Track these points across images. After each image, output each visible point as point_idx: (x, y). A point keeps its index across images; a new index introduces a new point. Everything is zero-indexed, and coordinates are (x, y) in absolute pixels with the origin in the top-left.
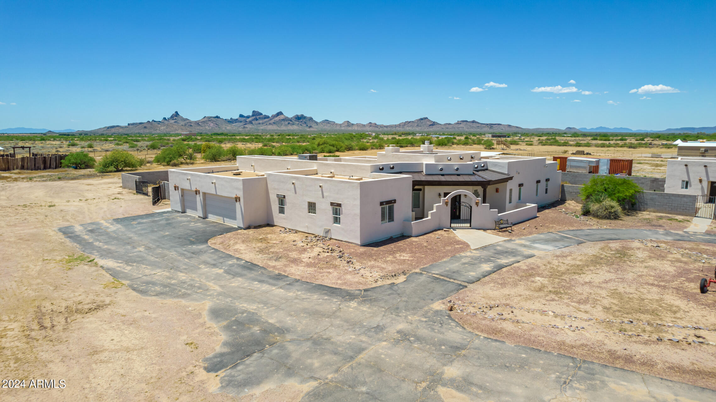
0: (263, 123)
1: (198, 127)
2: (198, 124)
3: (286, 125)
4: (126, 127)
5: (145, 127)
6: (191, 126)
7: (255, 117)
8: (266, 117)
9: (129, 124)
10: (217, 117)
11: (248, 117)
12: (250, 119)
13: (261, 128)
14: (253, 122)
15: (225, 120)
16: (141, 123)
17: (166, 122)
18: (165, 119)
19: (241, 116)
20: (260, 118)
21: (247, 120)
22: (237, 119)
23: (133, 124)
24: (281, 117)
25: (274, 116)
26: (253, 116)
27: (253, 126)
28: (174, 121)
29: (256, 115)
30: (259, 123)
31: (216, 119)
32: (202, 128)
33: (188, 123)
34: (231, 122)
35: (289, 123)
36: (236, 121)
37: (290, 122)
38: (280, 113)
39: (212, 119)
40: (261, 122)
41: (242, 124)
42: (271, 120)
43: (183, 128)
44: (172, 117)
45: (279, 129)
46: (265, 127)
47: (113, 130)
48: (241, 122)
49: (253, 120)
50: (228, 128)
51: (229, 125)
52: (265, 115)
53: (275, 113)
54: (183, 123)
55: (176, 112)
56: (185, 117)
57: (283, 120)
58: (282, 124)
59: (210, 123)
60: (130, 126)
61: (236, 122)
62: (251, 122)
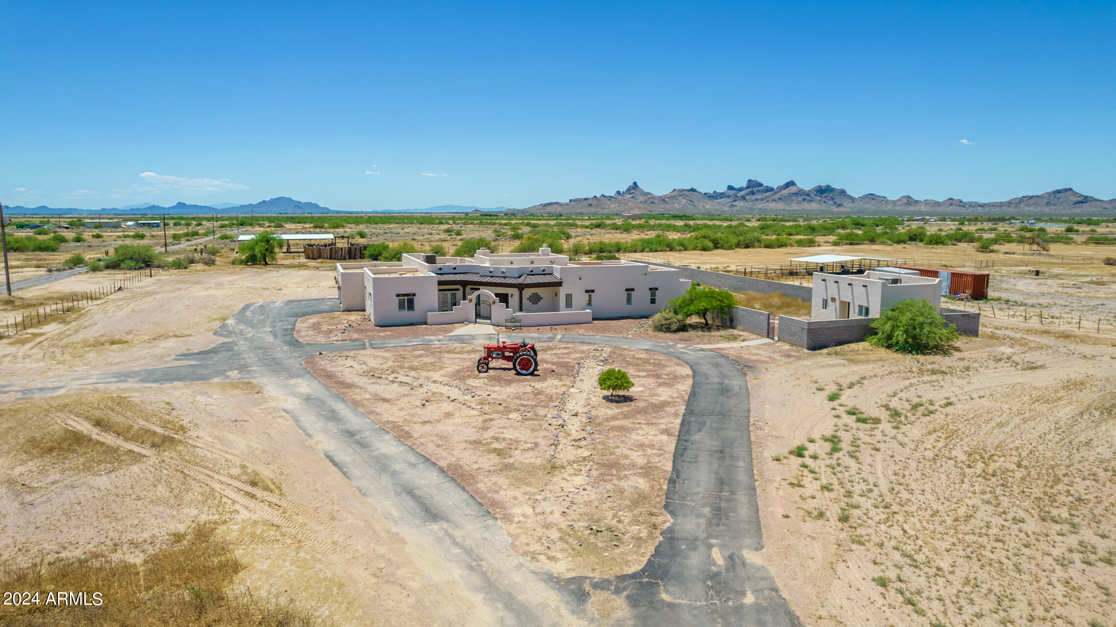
0: (762, 200)
1: (663, 205)
2: (664, 200)
3: (799, 203)
4: (567, 204)
5: (590, 205)
6: (653, 203)
7: (750, 189)
8: (769, 189)
9: (570, 201)
10: (693, 190)
11: (741, 189)
12: (743, 193)
13: (759, 206)
14: (747, 197)
15: (705, 194)
16: (586, 199)
17: (619, 197)
18: (618, 192)
19: (730, 188)
20: (758, 191)
21: (739, 195)
22: (723, 193)
23: (576, 200)
24: (793, 189)
25: (781, 189)
26: (748, 187)
27: (747, 204)
28: (631, 196)
29: (754, 186)
30: (757, 200)
31: (691, 192)
32: (668, 206)
33: (650, 199)
34: (713, 197)
35: (804, 199)
36: (722, 195)
37: (806, 197)
38: (791, 184)
39: (685, 192)
40: (759, 196)
41: (730, 200)
42: (775, 194)
43: (641, 206)
44: (628, 190)
45: (787, 208)
46: (765, 205)
47: (549, 209)
48: (729, 197)
49: (747, 194)
50: (707, 206)
51: (710, 202)
52: (767, 187)
53: (782, 183)
54: (642, 199)
55: (635, 183)
56: (646, 190)
57: (795, 194)
58: (792, 201)
59: (680, 198)
60: (572, 203)
61: (721, 198)
62: (743, 198)
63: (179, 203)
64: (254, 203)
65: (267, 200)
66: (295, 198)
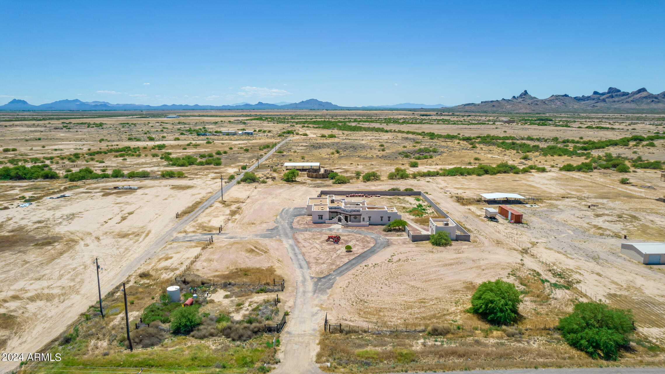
0: (618, 101)
1: (544, 106)
2: (544, 102)
3: (648, 104)
4: (479, 105)
5: (493, 106)
6: (537, 104)
7: (610, 94)
8: (625, 94)
9: (482, 102)
10: (566, 96)
11: (603, 94)
12: (604, 97)
13: (615, 106)
14: (607, 100)
15: (575, 98)
16: (492, 102)
17: (515, 100)
18: (514, 97)
19: (595, 93)
20: (616, 95)
21: (601, 98)
22: (589, 97)
23: (485, 102)
24: (644, 94)
25: (634, 93)
26: (608, 93)
27: (606, 105)
28: (522, 99)
29: (613, 92)
30: (614, 101)
31: (565, 97)
32: (547, 107)
33: (535, 101)
34: (582, 99)
35: (653, 101)
36: (588, 98)
37: (654, 100)
38: (644, 90)
39: (560, 97)
40: (616, 99)
41: (594, 102)
42: (629, 97)
43: (528, 107)
44: (521, 95)
45: (638, 107)
46: (621, 105)
47: (467, 108)
48: (594, 99)
49: (607, 98)
50: (576, 106)
51: (578, 104)
52: (623, 92)
53: (635, 90)
54: (529, 101)
55: (526, 91)
56: (533, 96)
57: (646, 97)
58: (642, 103)
59: (556, 101)
60: (483, 104)
61: (588, 100)
62: (604, 100)
63: (259, 102)
64: (297, 102)
65: (304, 100)
66: (320, 100)
